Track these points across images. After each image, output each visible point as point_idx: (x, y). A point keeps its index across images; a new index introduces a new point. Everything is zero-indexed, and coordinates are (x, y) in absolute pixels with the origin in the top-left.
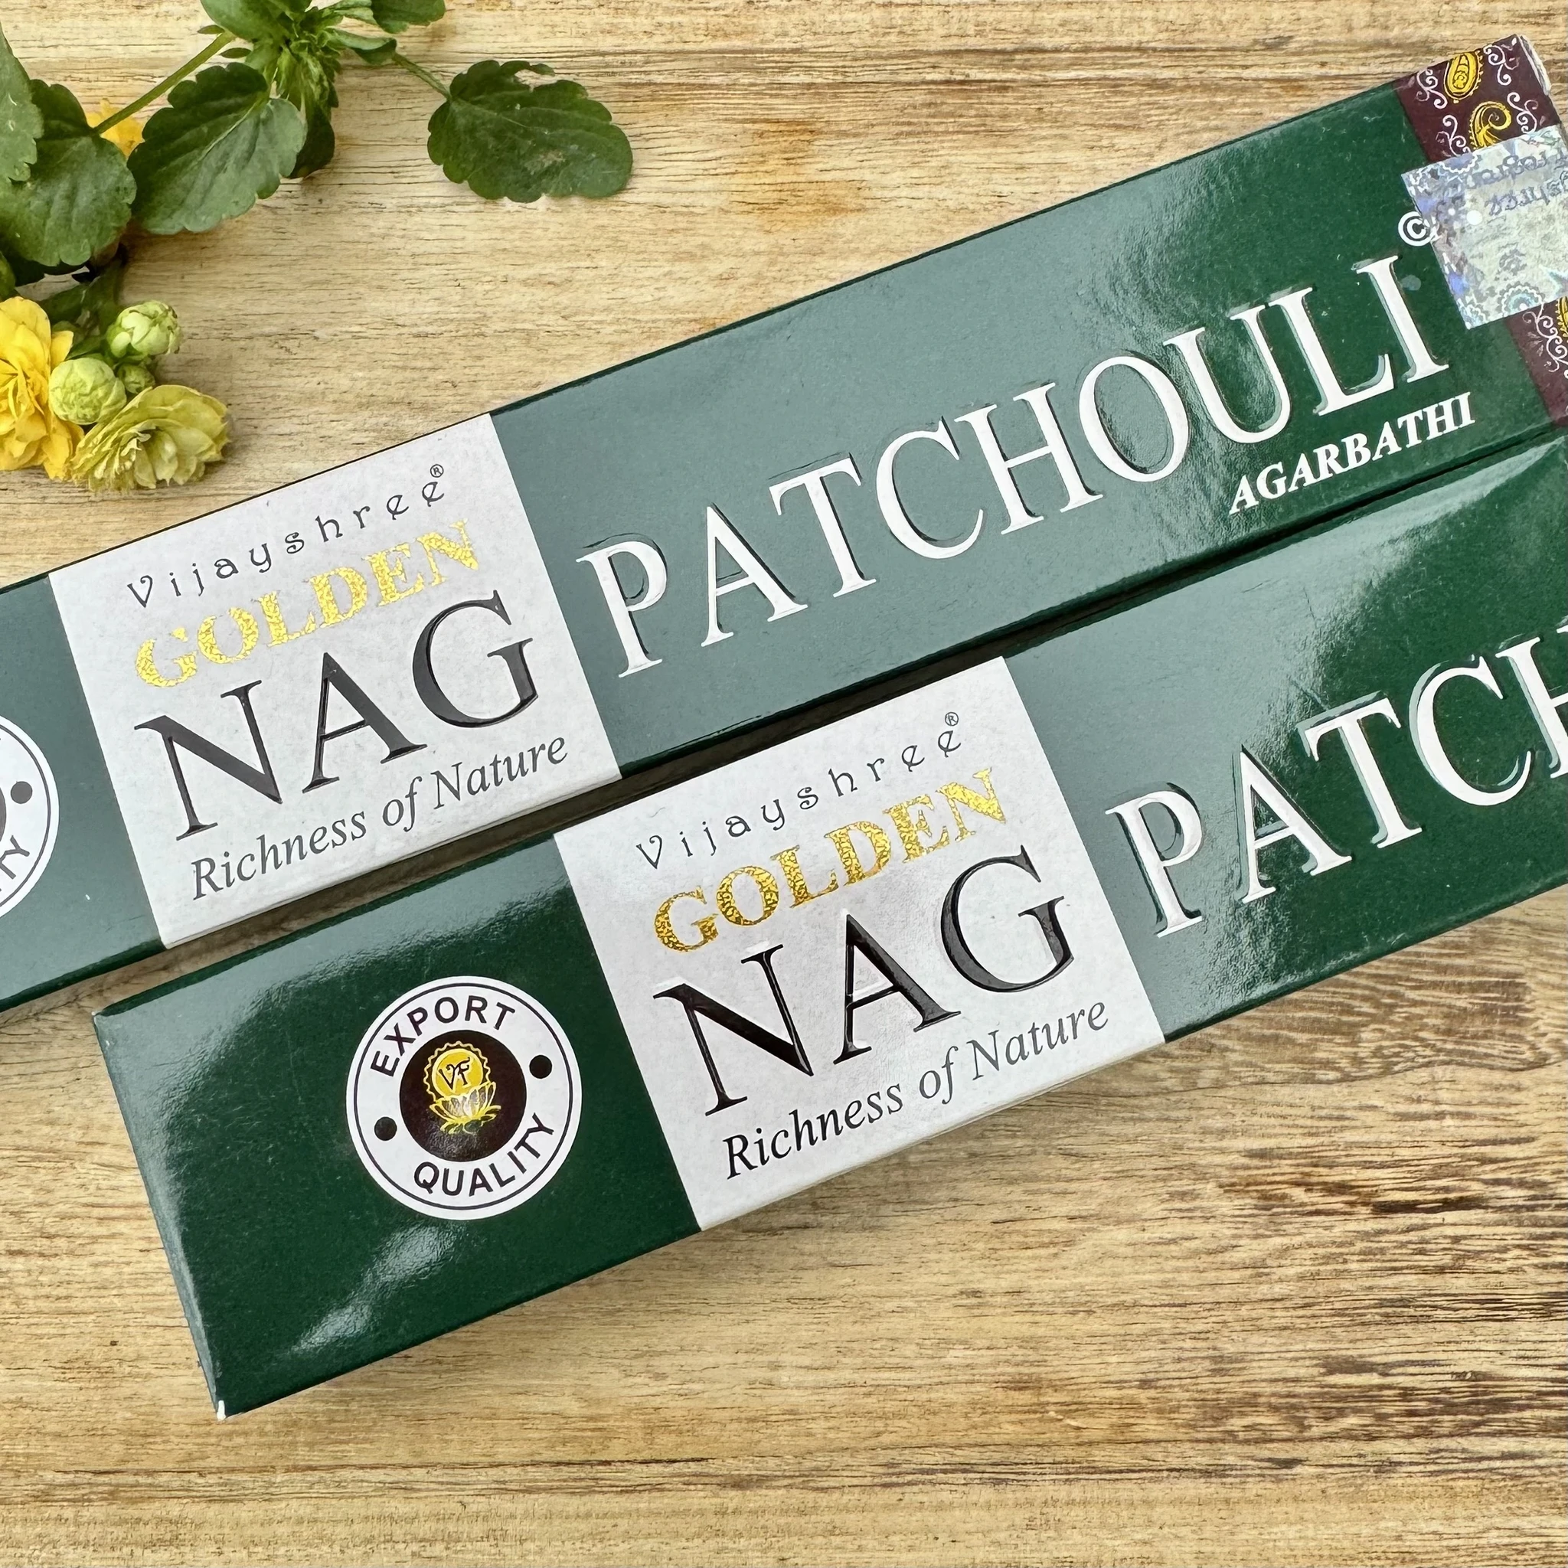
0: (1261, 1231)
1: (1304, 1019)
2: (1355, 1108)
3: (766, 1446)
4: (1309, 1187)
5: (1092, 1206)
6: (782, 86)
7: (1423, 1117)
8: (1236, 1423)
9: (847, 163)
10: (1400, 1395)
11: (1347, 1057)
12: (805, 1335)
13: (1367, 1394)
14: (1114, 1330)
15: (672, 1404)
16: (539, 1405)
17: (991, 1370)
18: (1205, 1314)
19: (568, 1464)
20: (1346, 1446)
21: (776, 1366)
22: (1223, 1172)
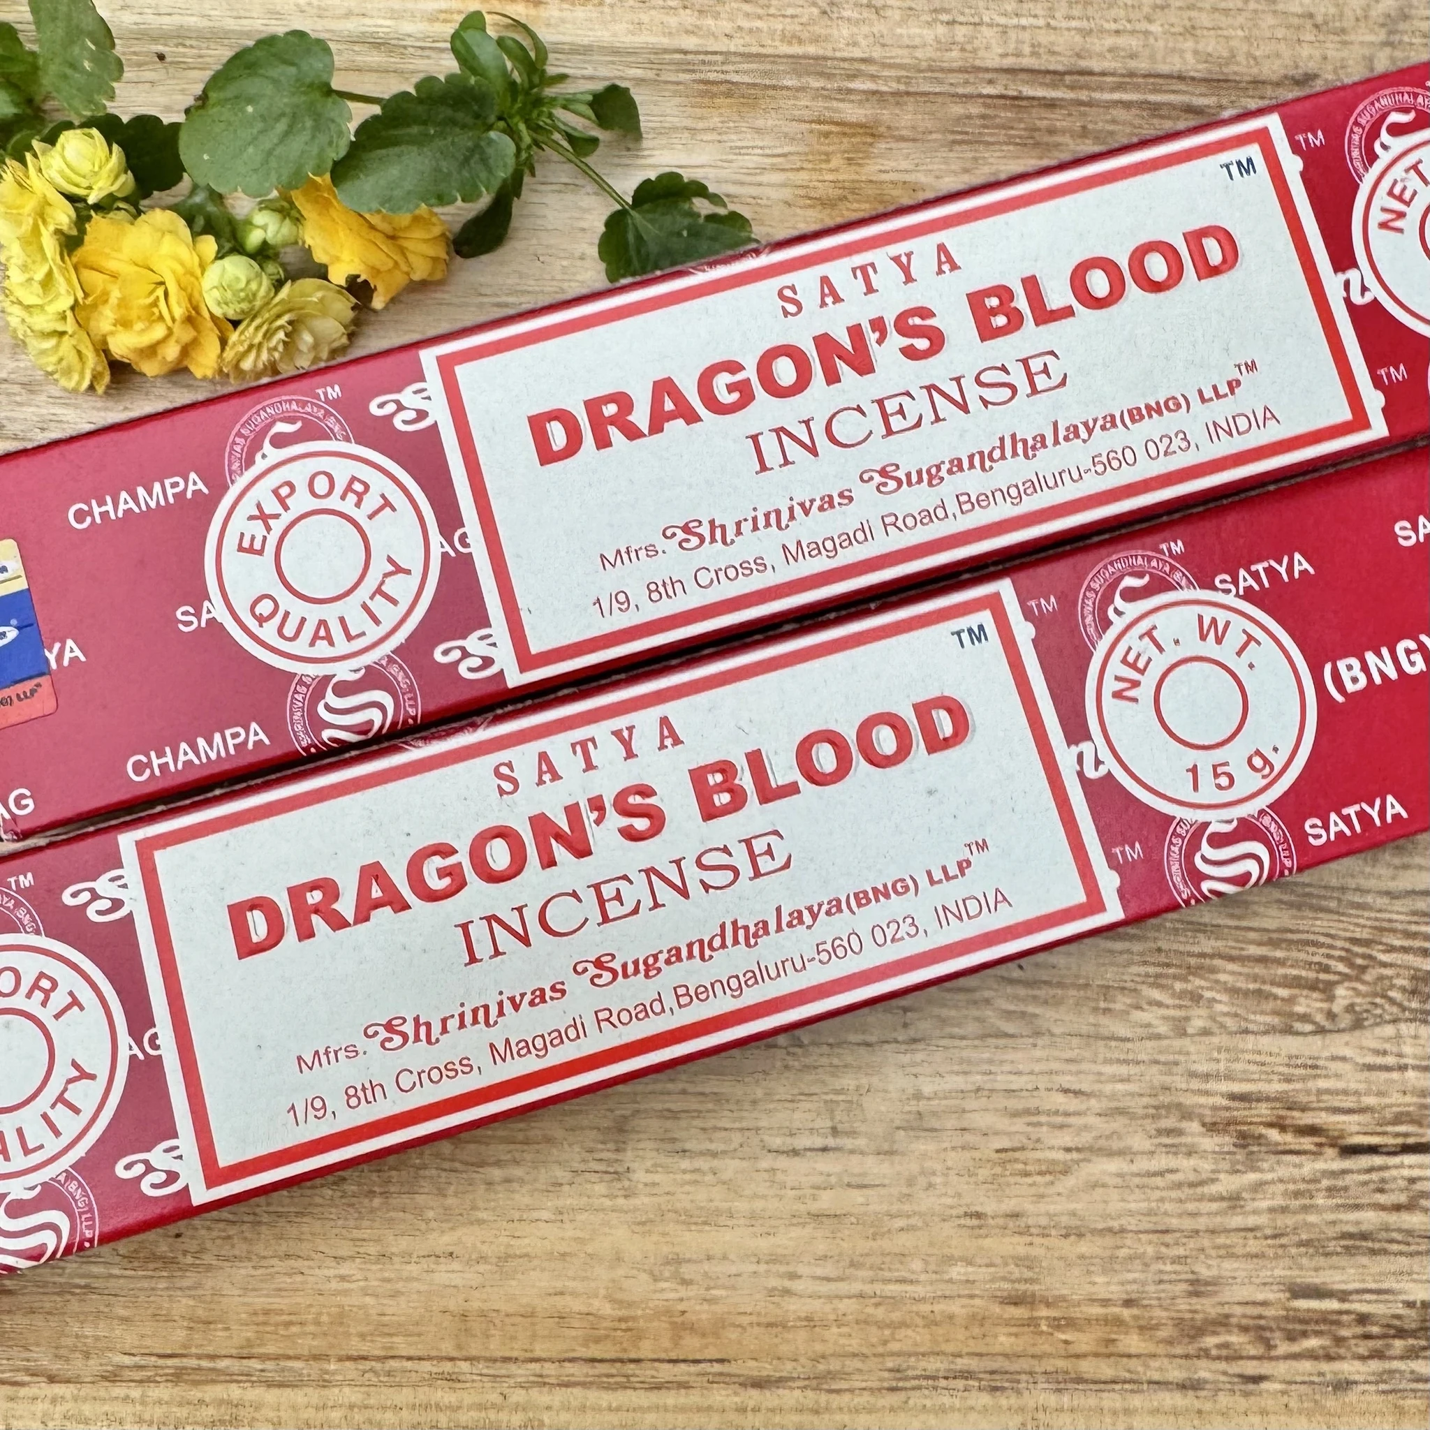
0: (1238, 1168)
1: (1285, 976)
2: (1327, 1059)
3: (784, 1349)
4: (1283, 1128)
5: (1086, 1139)
6: (850, 91)
7: (1387, 1069)
8: (1210, 1341)
9: (904, 165)
10: (1356, 1320)
11: (1322, 1012)
12: (821, 1247)
13: (1328, 1319)
14: (1102, 1253)
15: (698, 1308)
16: (577, 1305)
17: (989, 1286)
19: (601, 1361)
20: (1307, 1365)
21: (793, 1276)
22: (1208, 1112)
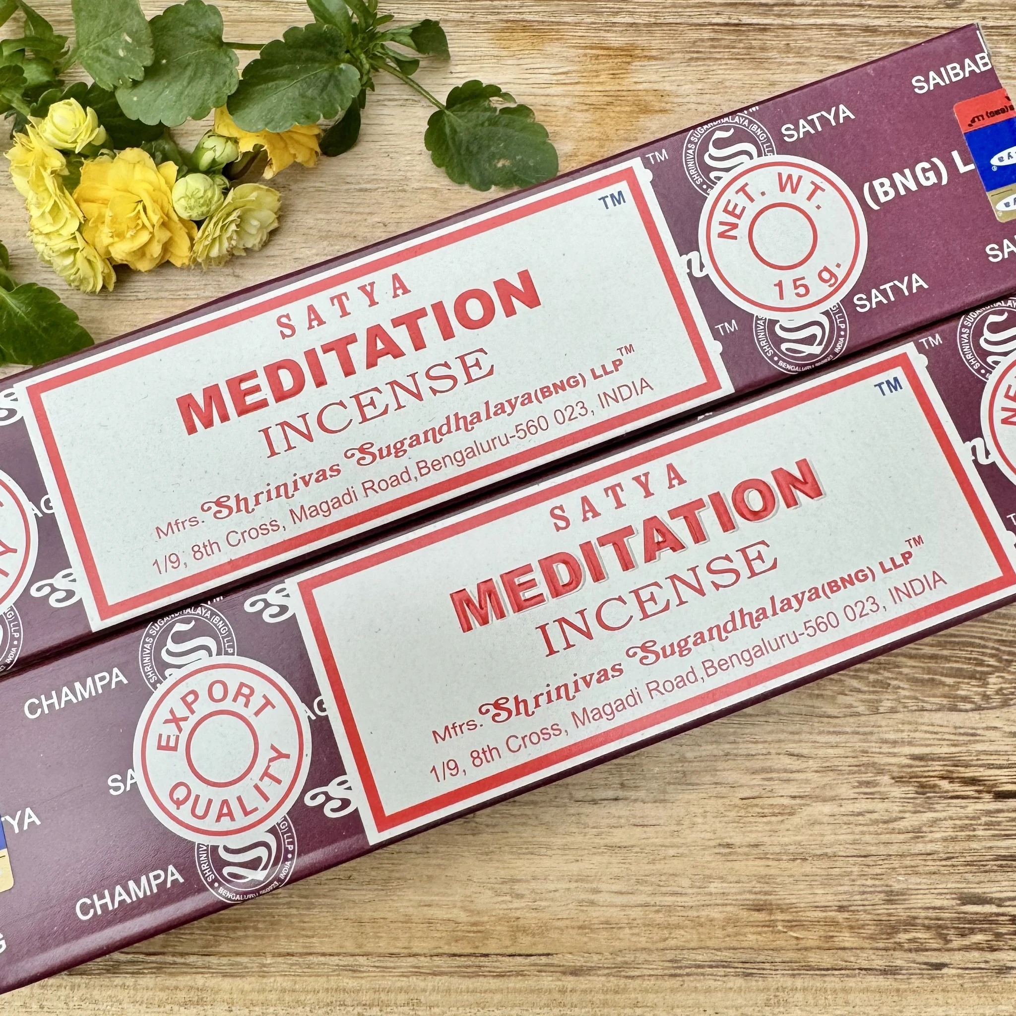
0: (918, 809)
1: (952, 668)
2: (983, 729)
3: (592, 946)
4: (952, 780)
5: (807, 789)
6: (614, 24)
8: (903, 937)
9: (654, 78)
10: (1010, 920)
11: (979, 694)
12: (615, 870)
13: (988, 919)
14: (819, 871)
15: (527, 915)
16: (440, 914)
17: (739, 897)
18: (880, 862)
19: (460, 955)
20: (976, 955)
21: (597, 891)
22: (895, 769)
